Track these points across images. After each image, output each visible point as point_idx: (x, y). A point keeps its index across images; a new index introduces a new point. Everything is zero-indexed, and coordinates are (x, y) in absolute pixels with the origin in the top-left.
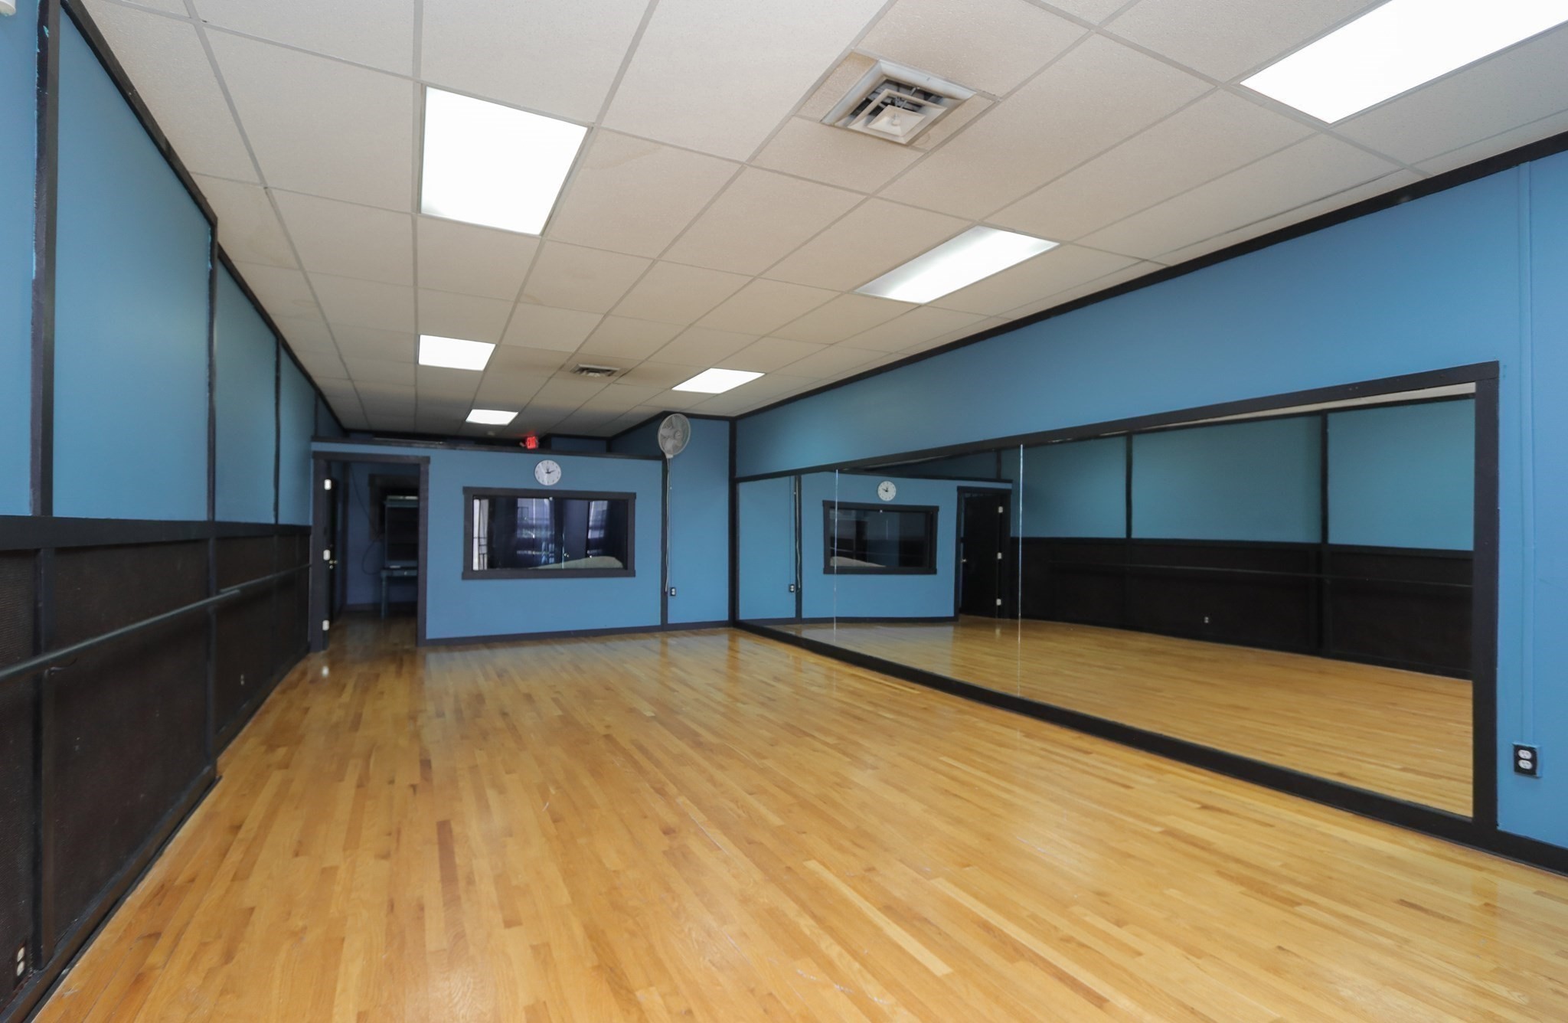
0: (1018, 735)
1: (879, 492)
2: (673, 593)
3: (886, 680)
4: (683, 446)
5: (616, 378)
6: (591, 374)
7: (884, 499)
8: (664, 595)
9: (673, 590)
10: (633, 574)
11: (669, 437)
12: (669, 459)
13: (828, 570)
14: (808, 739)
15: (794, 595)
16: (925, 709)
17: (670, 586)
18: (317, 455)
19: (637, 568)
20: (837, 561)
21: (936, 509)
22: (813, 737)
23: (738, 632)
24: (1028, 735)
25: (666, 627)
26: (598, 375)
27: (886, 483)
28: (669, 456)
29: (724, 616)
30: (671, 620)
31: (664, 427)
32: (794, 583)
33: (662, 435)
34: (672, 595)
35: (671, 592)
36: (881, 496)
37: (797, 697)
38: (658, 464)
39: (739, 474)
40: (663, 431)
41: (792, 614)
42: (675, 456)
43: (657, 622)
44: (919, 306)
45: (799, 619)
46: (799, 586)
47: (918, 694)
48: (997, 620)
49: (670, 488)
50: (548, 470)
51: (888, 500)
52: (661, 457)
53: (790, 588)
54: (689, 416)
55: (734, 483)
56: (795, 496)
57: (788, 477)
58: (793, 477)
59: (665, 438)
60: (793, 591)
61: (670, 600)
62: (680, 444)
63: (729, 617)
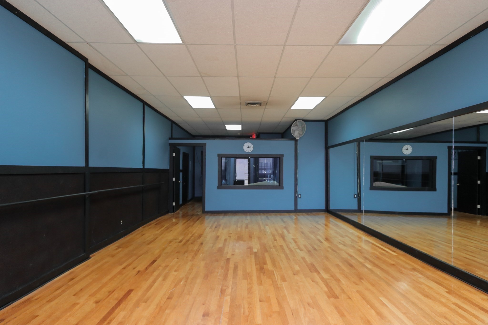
1: (403, 151)
2: (300, 197)
3: (382, 245)
4: (303, 134)
5: (264, 106)
6: (252, 105)
7: (406, 154)
8: (296, 198)
9: (300, 195)
10: (282, 188)
11: (296, 130)
12: (298, 140)
13: (372, 188)
15: (357, 199)
16: (394, 265)
17: (298, 194)
18: (171, 145)
19: (284, 186)
20: (377, 184)
21: (436, 158)
22: (318, 273)
23: (329, 215)
25: (296, 211)
26: (255, 105)
27: (406, 146)
28: (297, 138)
29: (323, 207)
30: (299, 208)
31: (293, 127)
32: (357, 194)
34: (299, 197)
35: (299, 196)
36: (404, 153)
37: (329, 250)
38: (293, 142)
39: (329, 145)
40: (293, 128)
41: (356, 208)
42: (300, 138)
43: (293, 208)
44: (382, 46)
45: (359, 210)
46: (359, 196)
47: (396, 255)
48: (478, 216)
49: (298, 152)
50: (248, 147)
51: (408, 154)
52: (295, 139)
53: (355, 196)
54: (305, 121)
55: (327, 148)
56: (357, 154)
57: (353, 144)
58: (356, 143)
59: (295, 131)
60: (356, 198)
61: (298, 199)
62: (301, 133)
63: (325, 208)
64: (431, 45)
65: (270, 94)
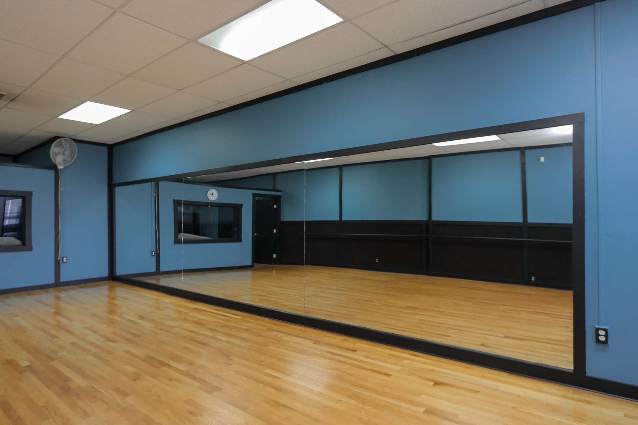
0: (310, 343)
1: (208, 195)
2: (65, 261)
3: (218, 310)
4: (71, 161)
5: (6, 102)
7: (211, 199)
8: (57, 263)
9: (65, 259)
10: (30, 249)
11: (59, 153)
12: (60, 169)
13: (177, 241)
14: (165, 369)
15: (155, 257)
16: (247, 330)
17: (62, 256)
19: (33, 244)
20: (183, 236)
21: (240, 206)
22: (169, 366)
23: (115, 283)
24: (316, 342)
25: (58, 285)
27: (212, 190)
28: (60, 167)
29: (105, 273)
30: (63, 279)
31: (55, 146)
32: (155, 250)
33: (53, 152)
34: (63, 262)
35: (63, 260)
36: (209, 198)
37: (157, 331)
38: (52, 173)
39: (115, 181)
40: (54, 149)
41: (154, 270)
42: (65, 167)
43: (52, 281)
44: (243, 63)
45: (158, 272)
46: (158, 252)
47: (241, 319)
48: (273, 266)
49: (61, 189)
51: (213, 200)
52: (54, 167)
53: (152, 254)
54: (76, 141)
55: (111, 188)
56: (155, 196)
57: (150, 183)
58: (153, 183)
59: (56, 154)
60: (154, 255)
61: (62, 266)
62: (69, 159)
63: (109, 274)
64: (287, 80)
65: (32, 84)
